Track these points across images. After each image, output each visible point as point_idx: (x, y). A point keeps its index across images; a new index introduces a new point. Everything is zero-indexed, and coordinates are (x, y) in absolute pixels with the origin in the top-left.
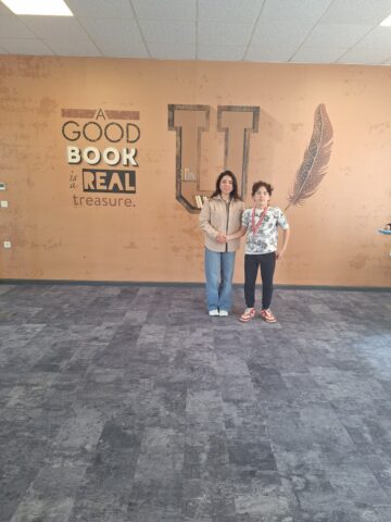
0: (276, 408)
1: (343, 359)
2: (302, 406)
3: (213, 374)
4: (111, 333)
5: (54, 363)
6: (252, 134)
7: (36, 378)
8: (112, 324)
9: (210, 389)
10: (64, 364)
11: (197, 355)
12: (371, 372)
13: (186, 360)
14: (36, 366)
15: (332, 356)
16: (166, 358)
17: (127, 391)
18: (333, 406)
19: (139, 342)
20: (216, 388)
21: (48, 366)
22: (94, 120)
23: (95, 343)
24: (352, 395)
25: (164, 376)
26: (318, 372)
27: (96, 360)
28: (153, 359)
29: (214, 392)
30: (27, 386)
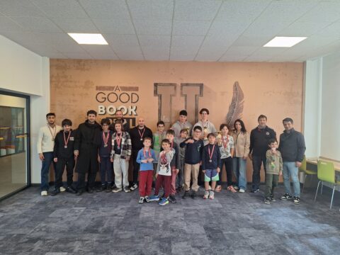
0: (221, 250)
1: (257, 223)
2: (235, 248)
3: (185, 233)
4: (124, 211)
5: (95, 229)
6: (200, 98)
7: (87, 237)
8: (124, 207)
9: (184, 241)
10: (100, 229)
11: (175, 223)
12: (273, 230)
13: (169, 226)
14: (85, 230)
15: (251, 222)
16: (157, 225)
17: (138, 243)
18: (252, 248)
19: (141, 216)
20: (187, 240)
21: (92, 230)
22: (114, 91)
23: (116, 217)
24: (262, 242)
25: (157, 235)
26: (244, 231)
27: (118, 227)
28: (150, 226)
29: (186, 243)
30: (83, 241)
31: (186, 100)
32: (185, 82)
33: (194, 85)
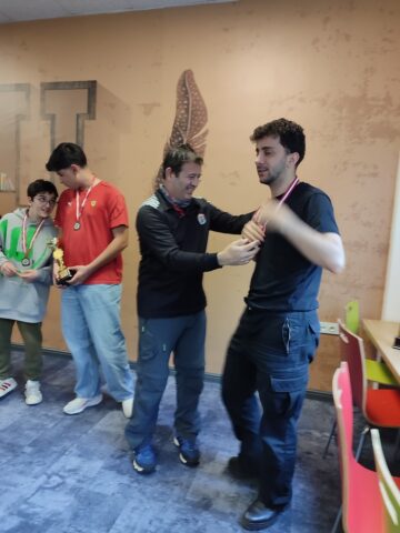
6: (86, 122)
32: (50, 79)
33: (72, 85)
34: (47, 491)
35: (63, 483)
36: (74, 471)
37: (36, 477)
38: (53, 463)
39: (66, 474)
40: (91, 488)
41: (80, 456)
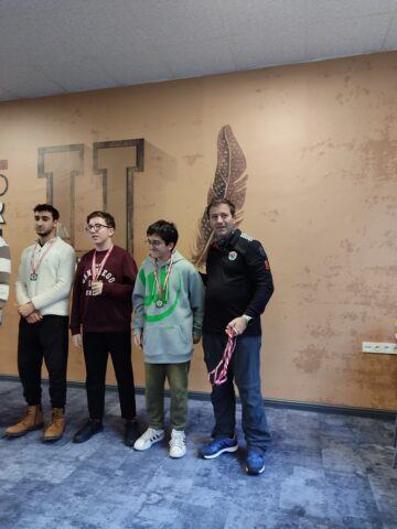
6: (136, 174)
31: (105, 184)
32: (102, 139)
33: (122, 144)
34: (151, 507)
35: (163, 499)
36: (169, 489)
37: (137, 495)
38: (147, 483)
39: (163, 492)
40: (190, 502)
41: (169, 476)
